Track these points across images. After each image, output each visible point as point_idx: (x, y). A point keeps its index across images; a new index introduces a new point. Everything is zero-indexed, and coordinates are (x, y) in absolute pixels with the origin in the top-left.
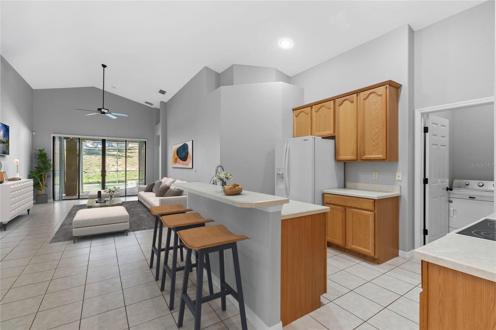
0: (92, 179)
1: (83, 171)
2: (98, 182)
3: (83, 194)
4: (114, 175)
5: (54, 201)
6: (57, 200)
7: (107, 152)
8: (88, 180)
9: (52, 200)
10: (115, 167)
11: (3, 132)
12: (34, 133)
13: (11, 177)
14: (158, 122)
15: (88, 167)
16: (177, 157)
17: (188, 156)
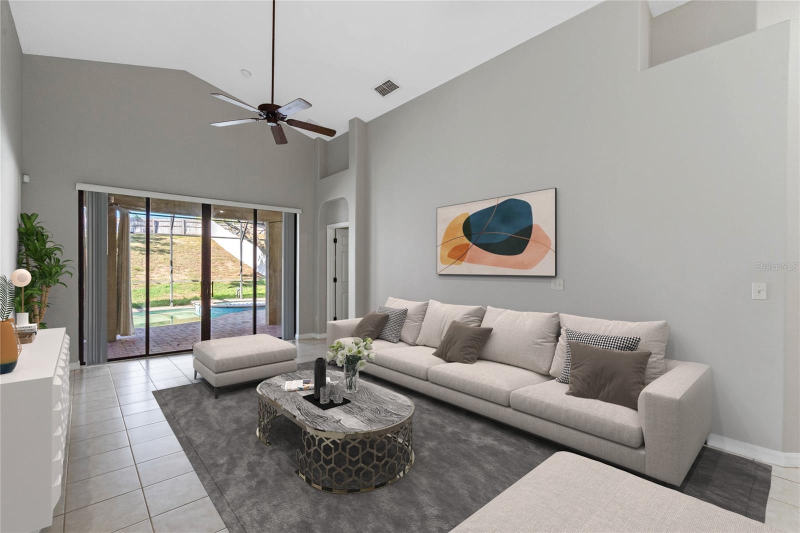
5: (84, 367)
9: (79, 362)
12: (26, 179)
16: (466, 241)
17: (530, 238)
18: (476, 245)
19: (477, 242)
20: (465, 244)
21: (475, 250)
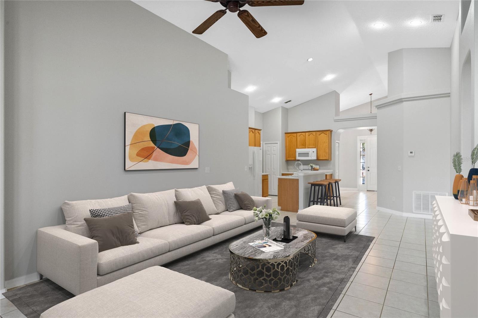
16: (152, 144)
17: (189, 147)
18: (159, 148)
19: (160, 147)
20: (151, 147)
21: (158, 152)
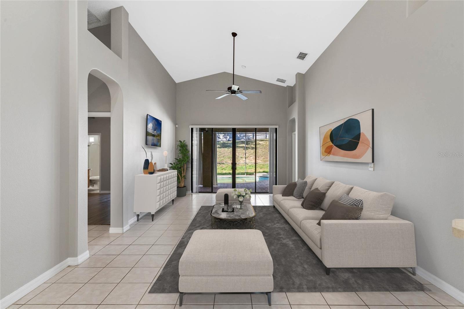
0: (225, 170)
1: (218, 162)
2: (229, 174)
3: (217, 186)
4: (242, 167)
5: (192, 193)
6: (194, 193)
7: (237, 145)
8: (222, 171)
9: (191, 191)
10: (243, 159)
11: (153, 125)
12: (177, 126)
13: (161, 168)
14: (292, 102)
15: (222, 159)
16: (331, 144)
17: (359, 141)
18: (335, 146)
